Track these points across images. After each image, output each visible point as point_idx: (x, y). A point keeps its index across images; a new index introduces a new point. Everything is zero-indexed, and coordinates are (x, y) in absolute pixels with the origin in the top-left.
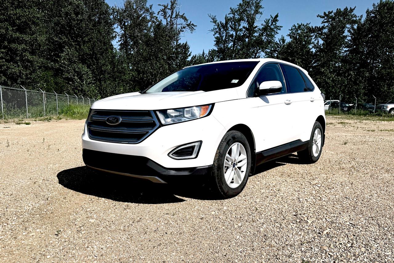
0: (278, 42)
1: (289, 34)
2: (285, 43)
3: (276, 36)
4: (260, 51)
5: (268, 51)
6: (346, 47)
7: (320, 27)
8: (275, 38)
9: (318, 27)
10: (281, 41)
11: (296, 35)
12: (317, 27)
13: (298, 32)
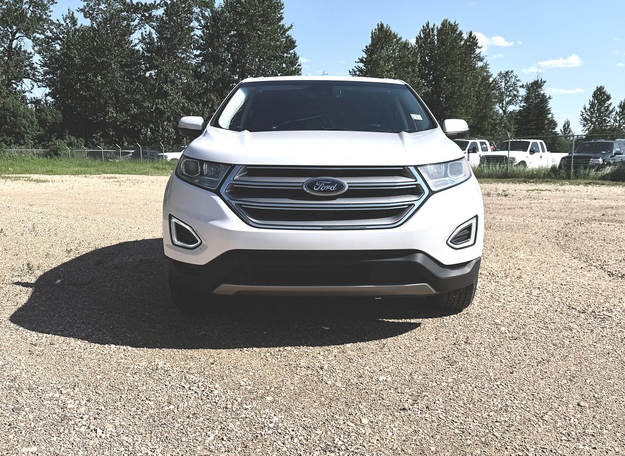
0: (62, 22)
1: (82, 7)
2: (76, 25)
3: (52, 8)
4: (20, 35)
5: (39, 38)
6: (197, 49)
7: (146, 4)
8: (51, 11)
9: (144, 4)
10: (68, 21)
11: (97, 12)
12: (141, 4)
13: (100, 7)
